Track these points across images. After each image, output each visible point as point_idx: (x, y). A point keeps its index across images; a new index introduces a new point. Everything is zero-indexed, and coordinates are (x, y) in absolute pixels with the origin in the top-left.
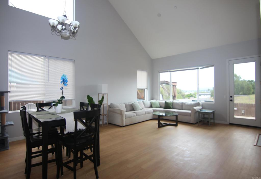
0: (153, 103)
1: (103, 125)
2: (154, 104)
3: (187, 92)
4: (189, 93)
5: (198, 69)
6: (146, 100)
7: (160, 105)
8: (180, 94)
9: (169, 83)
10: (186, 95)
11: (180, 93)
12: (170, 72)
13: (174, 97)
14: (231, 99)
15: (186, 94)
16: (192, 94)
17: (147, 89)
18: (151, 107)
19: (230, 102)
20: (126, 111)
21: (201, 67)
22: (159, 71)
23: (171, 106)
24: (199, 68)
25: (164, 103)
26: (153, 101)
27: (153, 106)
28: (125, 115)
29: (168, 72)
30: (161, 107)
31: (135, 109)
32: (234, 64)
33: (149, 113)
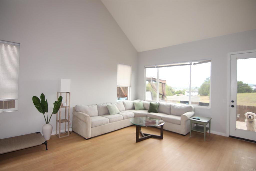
0: (136, 104)
1: (61, 137)
2: (138, 105)
3: (177, 88)
4: (179, 90)
5: (191, 64)
6: (129, 100)
7: (144, 107)
8: (170, 91)
9: (157, 80)
10: (176, 92)
11: (171, 89)
12: (157, 67)
13: (163, 96)
14: (232, 104)
15: (176, 90)
16: (181, 91)
17: (130, 86)
18: (134, 108)
19: (231, 107)
20: (99, 116)
21: (194, 63)
22: (145, 66)
23: (157, 109)
24: (193, 63)
25: (149, 105)
26: (137, 101)
27: (136, 108)
28: (91, 123)
29: (155, 67)
30: (145, 109)
31: (110, 113)
32: (237, 59)
33: (128, 118)
